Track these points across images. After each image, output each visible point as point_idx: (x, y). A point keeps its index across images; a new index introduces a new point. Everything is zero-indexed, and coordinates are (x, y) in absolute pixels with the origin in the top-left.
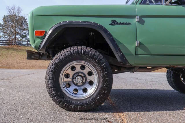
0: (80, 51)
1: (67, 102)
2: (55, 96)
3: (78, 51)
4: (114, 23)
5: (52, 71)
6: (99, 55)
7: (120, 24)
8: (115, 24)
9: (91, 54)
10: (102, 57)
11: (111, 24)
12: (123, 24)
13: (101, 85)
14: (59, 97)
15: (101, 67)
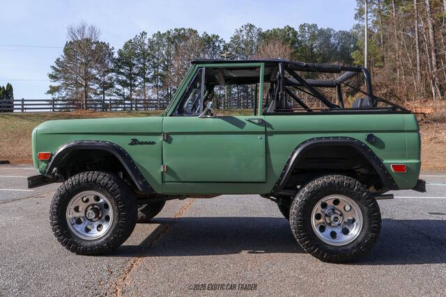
0: (90, 179)
1: (75, 243)
2: (60, 236)
3: (87, 179)
4: (134, 142)
5: (56, 204)
6: (113, 184)
7: (142, 143)
8: (136, 144)
9: (103, 183)
10: (117, 186)
11: (130, 144)
12: (146, 143)
13: (116, 222)
14: (65, 236)
15: (115, 199)
